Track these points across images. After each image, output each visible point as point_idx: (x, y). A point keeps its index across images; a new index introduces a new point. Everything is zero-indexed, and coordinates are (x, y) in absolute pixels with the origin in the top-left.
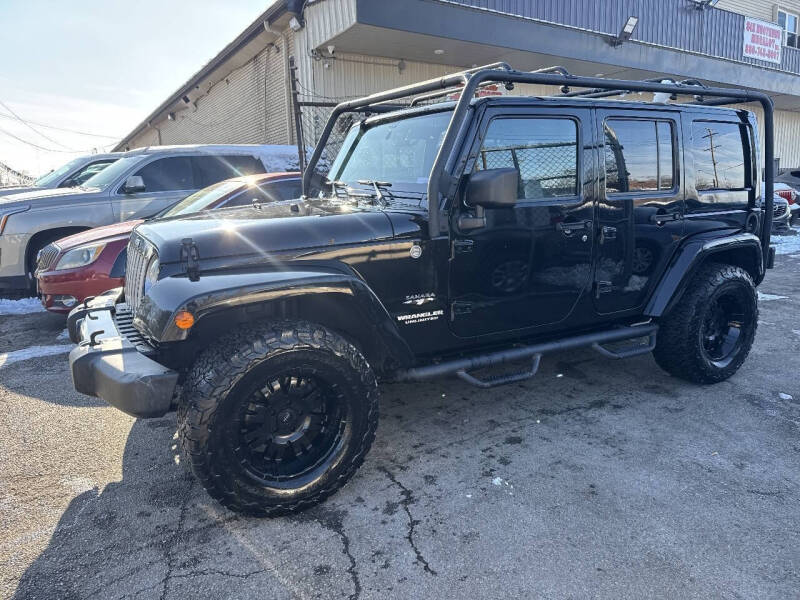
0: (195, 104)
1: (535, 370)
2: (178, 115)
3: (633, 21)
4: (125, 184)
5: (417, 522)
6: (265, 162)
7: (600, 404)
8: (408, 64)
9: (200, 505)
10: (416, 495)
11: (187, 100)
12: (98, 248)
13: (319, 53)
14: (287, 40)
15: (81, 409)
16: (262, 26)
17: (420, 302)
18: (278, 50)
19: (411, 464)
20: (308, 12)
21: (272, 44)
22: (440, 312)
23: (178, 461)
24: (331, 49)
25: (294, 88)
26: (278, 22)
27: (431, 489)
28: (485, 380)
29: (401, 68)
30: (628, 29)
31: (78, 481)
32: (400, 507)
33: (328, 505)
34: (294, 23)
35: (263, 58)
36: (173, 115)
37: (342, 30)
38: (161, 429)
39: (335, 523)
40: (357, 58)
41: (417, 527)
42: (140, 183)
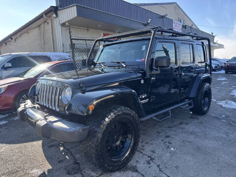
0: (15, 40)
1: (170, 115)
2: (8, 44)
3: (150, 20)
4: (4, 65)
5: (159, 165)
6: (51, 58)
7: (181, 123)
8: (90, 29)
9: (87, 172)
10: (153, 157)
11: (12, 39)
12: (5, 87)
13: (63, 25)
14: (52, 20)
15: (18, 145)
16: (43, 16)
17: (143, 97)
18: (48, 23)
19: (144, 148)
20: (59, 12)
21: (45, 22)
22: (148, 100)
23: (68, 158)
24: (67, 24)
25: (70, 34)
26: (49, 15)
27: (156, 155)
28: (160, 119)
29: (88, 30)
30: (149, 22)
31: (34, 171)
32: (151, 162)
33: (129, 164)
34: (54, 15)
35: (42, 26)
36: (5, 43)
37: (71, 18)
38: (54, 148)
39: (135, 170)
40: (74, 27)
41: (160, 167)
42: (10, 65)
